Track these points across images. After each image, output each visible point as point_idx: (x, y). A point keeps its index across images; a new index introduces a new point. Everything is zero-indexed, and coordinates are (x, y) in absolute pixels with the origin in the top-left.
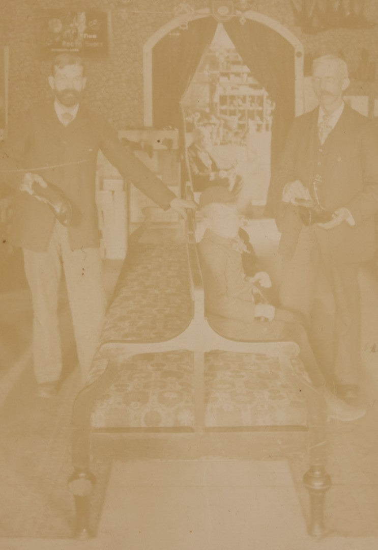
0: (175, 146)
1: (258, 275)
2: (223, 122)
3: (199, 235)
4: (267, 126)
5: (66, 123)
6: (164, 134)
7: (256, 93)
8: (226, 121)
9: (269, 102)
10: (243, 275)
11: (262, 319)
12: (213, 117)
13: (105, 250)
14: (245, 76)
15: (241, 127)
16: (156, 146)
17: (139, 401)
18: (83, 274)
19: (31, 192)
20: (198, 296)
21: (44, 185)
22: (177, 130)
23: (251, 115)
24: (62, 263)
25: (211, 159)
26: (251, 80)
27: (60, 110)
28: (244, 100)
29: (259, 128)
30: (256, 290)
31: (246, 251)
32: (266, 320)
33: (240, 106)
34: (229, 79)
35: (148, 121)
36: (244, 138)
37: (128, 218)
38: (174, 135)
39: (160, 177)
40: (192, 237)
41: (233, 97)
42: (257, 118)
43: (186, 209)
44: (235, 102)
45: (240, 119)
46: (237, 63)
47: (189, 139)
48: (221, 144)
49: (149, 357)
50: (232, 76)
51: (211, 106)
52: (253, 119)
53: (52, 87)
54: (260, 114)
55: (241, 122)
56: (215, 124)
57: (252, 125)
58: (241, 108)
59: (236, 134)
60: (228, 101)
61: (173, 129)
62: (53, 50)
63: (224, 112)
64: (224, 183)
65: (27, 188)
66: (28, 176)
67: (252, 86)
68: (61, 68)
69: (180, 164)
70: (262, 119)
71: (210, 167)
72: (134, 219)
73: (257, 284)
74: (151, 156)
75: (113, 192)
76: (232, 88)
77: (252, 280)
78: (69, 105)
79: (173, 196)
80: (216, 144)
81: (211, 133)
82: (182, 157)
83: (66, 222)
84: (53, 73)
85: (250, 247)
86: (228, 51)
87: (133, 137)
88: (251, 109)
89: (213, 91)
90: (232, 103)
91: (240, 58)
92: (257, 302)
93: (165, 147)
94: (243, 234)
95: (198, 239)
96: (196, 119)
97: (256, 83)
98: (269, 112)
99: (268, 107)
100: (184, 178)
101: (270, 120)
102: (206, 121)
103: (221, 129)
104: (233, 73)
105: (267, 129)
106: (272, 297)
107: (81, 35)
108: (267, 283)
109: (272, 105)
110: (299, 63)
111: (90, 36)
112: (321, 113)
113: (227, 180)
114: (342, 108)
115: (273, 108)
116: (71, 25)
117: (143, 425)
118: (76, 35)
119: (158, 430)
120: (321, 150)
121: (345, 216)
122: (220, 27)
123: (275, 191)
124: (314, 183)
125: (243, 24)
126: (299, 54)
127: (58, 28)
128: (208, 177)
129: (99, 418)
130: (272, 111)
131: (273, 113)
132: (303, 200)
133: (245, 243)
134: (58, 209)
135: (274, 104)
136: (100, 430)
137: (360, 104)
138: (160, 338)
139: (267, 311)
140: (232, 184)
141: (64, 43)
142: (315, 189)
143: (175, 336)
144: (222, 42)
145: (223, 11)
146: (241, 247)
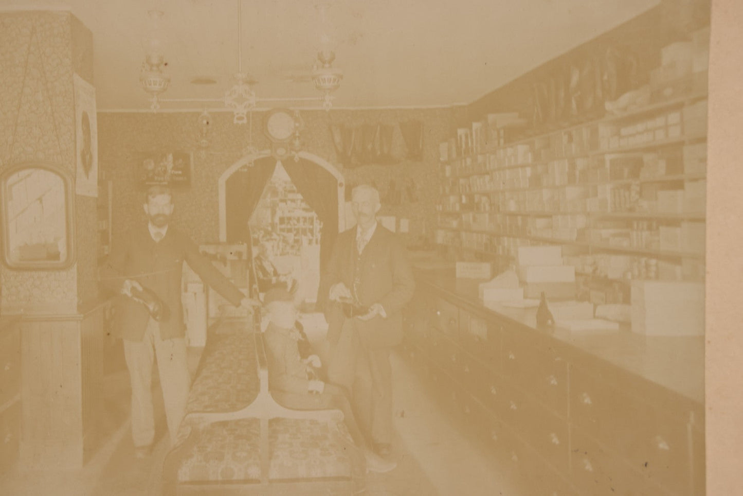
0: (245, 257)
1: (310, 358)
2: (282, 238)
3: (264, 327)
4: (317, 240)
5: (157, 240)
6: (235, 248)
7: (308, 215)
8: (284, 237)
9: (318, 221)
10: (299, 358)
11: (314, 392)
12: (274, 234)
13: (189, 341)
14: (299, 202)
15: (296, 241)
16: (230, 257)
17: (217, 459)
18: (172, 359)
19: (130, 295)
20: (263, 374)
21: (140, 289)
22: (245, 245)
23: (304, 232)
24: (155, 350)
25: (273, 266)
26: (304, 205)
27: (153, 230)
28: (298, 220)
29: (310, 242)
30: (309, 370)
31: (301, 338)
32: (317, 393)
33: (294, 225)
34: (286, 204)
35: (223, 237)
36: (299, 250)
37: (208, 315)
38: (243, 248)
39: (232, 281)
40: (258, 328)
41: (289, 219)
42: (309, 234)
43: (254, 307)
44: (291, 222)
45: (295, 235)
46: (293, 192)
47: (255, 251)
48: (281, 255)
49: (224, 424)
50: (289, 202)
51: (273, 225)
52: (305, 235)
53: (147, 212)
54: (311, 231)
55: (296, 238)
56: (275, 240)
57: (305, 240)
58: (296, 227)
59: (292, 247)
60: (286, 221)
61: (242, 244)
62: (147, 183)
63: (283, 230)
64: (284, 285)
65: (127, 291)
66: (127, 282)
67: (304, 209)
68: (153, 197)
69: (248, 271)
70: (312, 234)
71: (272, 273)
72: (212, 314)
73: (310, 364)
74: (225, 264)
75: (195, 294)
76: (289, 212)
77: (306, 361)
78: (160, 226)
79: (243, 296)
80: (276, 255)
81: (273, 247)
82: (250, 266)
83: (158, 318)
84: (147, 201)
85: (304, 335)
86: (286, 183)
87: (211, 250)
88: (304, 227)
89: (274, 213)
90: (289, 223)
91: (295, 188)
92: (310, 379)
93: (236, 258)
94: (298, 326)
95: (263, 329)
96: (261, 235)
97: (308, 207)
98: (318, 230)
99: (318, 226)
100: (252, 282)
101: (318, 235)
102: (268, 237)
103: (281, 244)
104: (289, 200)
105: (317, 243)
106: (322, 374)
107: (170, 171)
108: (317, 363)
109: (320, 224)
110: (341, 192)
111: (176, 172)
112: (359, 230)
113: (286, 283)
114: (376, 225)
115: (321, 227)
116: (162, 164)
117: (220, 478)
118: (165, 172)
119: (231, 482)
120: (359, 259)
121: (378, 310)
122: (279, 164)
123: (324, 291)
124: (354, 285)
125: (296, 161)
126: (341, 185)
127: (151, 166)
128: (271, 281)
129: (185, 473)
130: (320, 229)
131: (321, 230)
132: (346, 298)
133: (300, 332)
134: (151, 308)
135: (322, 224)
136: (185, 483)
137: (389, 223)
138: (234, 408)
139: (318, 386)
140: (290, 286)
141: (156, 178)
142: (355, 289)
143: (245, 407)
144: (280, 176)
145: (281, 151)
146: (297, 335)
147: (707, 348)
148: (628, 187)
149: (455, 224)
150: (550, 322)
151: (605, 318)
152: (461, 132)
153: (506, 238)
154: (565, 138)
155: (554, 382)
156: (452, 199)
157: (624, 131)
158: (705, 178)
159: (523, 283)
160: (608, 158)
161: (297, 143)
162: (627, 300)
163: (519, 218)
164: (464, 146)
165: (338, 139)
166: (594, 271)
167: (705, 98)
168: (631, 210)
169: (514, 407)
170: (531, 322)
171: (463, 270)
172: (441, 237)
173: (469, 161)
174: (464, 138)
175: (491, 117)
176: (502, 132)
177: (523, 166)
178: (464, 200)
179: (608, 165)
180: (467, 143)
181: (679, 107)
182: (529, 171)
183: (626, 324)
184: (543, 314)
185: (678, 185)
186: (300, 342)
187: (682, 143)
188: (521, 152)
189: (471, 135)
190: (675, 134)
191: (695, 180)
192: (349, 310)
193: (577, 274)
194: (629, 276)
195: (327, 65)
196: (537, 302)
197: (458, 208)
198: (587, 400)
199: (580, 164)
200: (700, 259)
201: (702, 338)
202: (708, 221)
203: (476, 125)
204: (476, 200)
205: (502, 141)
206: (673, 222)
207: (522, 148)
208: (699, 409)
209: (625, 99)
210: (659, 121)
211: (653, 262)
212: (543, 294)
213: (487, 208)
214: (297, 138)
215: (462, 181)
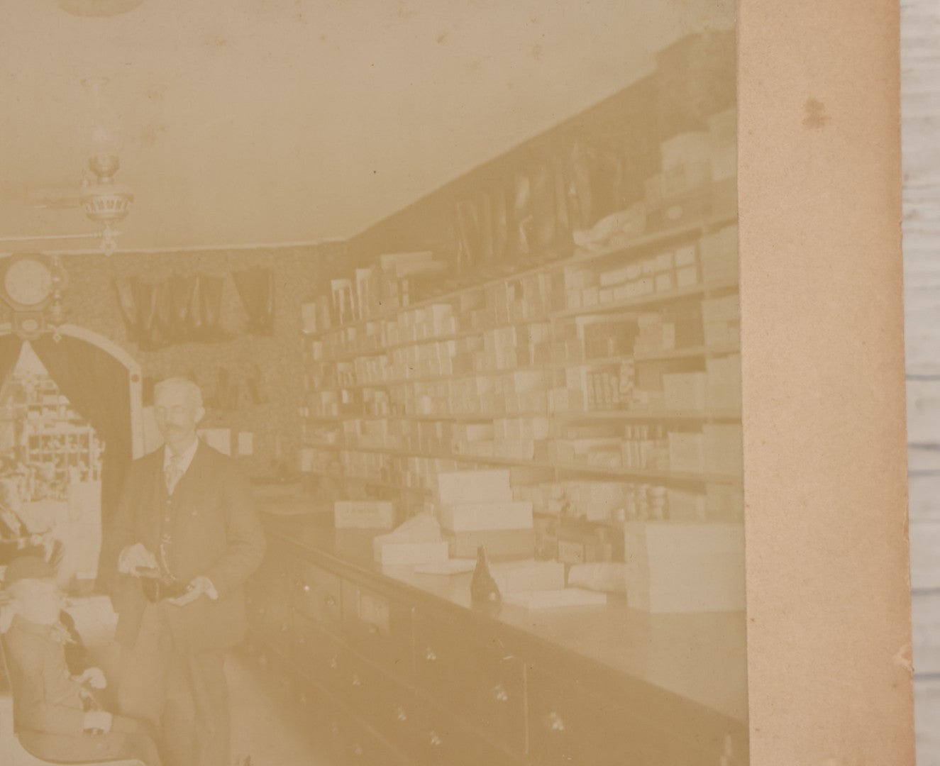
1: (87, 674)
2: (34, 471)
4: (95, 473)
7: (80, 430)
8: (38, 470)
9: (97, 441)
10: (67, 674)
11: (95, 732)
12: (20, 464)
14: (63, 408)
15: (60, 476)
23: (73, 460)
25: (19, 520)
26: (71, 414)
28: (62, 440)
29: (84, 477)
30: (85, 693)
31: (70, 640)
32: (100, 732)
33: (57, 448)
34: (41, 413)
36: (64, 490)
41: (47, 438)
42: (82, 464)
44: (50, 444)
45: (58, 466)
46: (52, 392)
48: (33, 500)
50: (45, 411)
51: (18, 450)
52: (75, 465)
54: (86, 458)
55: (60, 470)
56: (23, 475)
57: (74, 473)
58: (59, 452)
59: (53, 485)
60: (41, 443)
63: (35, 458)
64: (38, 551)
67: (73, 422)
70: (87, 464)
71: (18, 532)
73: (87, 684)
76: (46, 426)
77: (79, 679)
80: (25, 501)
81: (19, 486)
85: (75, 635)
86: (39, 378)
88: (73, 451)
89: (19, 430)
90: (46, 445)
91: (55, 386)
92: (86, 709)
94: (66, 619)
97: (79, 417)
98: (97, 455)
99: (96, 449)
101: (98, 465)
102: (10, 471)
103: (32, 481)
104: (47, 406)
105: (95, 478)
106: (108, 700)
108: (100, 682)
109: (100, 446)
110: (136, 390)
112: (168, 453)
113: (42, 547)
115: (103, 449)
120: (169, 502)
122: (26, 346)
123: (108, 558)
124: (162, 546)
125: (57, 341)
126: (135, 378)
128: (16, 544)
130: (101, 454)
131: (102, 456)
132: (146, 569)
133: (68, 630)
135: (104, 444)
137: (219, 439)
139: (101, 720)
140: (49, 553)
142: (163, 553)
144: (30, 366)
145: (30, 326)
146: (63, 636)
147: (751, 631)
148: (615, 370)
149: (331, 438)
150: (493, 596)
151: (584, 587)
152: (337, 285)
153: (417, 460)
154: (510, 292)
155: (502, 696)
156: (326, 397)
157: (605, 279)
158: (738, 352)
159: (447, 533)
160: (581, 322)
161: (57, 310)
162: (618, 556)
163: (438, 425)
164: (342, 309)
165: (127, 302)
166: (564, 510)
167: (734, 221)
168: (621, 406)
169: (436, 741)
170: (462, 597)
171: (346, 514)
172: (307, 461)
173: (352, 332)
174: (341, 293)
175: (387, 260)
176: (405, 284)
177: (442, 340)
178: (346, 398)
179: (581, 334)
180: (347, 304)
181: (693, 237)
182: (452, 347)
183: (618, 596)
184: (482, 584)
185: (697, 364)
186: (69, 648)
187: (701, 296)
188: (438, 316)
189: (355, 290)
190: (687, 281)
191: (724, 355)
192: (152, 589)
193: (536, 515)
194: (622, 517)
195: (106, 179)
196: (472, 564)
197: (335, 411)
198: (558, 725)
199: (537, 333)
200: (735, 483)
201: (742, 613)
202: (745, 422)
203: (361, 274)
204: (366, 398)
205: (406, 298)
206: (690, 425)
207: (439, 310)
208: (739, 730)
209: (605, 226)
210: (662, 261)
211: (660, 491)
212: (480, 550)
213: (385, 410)
214: (57, 303)
215: (341, 366)
